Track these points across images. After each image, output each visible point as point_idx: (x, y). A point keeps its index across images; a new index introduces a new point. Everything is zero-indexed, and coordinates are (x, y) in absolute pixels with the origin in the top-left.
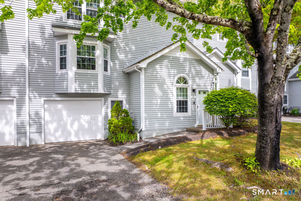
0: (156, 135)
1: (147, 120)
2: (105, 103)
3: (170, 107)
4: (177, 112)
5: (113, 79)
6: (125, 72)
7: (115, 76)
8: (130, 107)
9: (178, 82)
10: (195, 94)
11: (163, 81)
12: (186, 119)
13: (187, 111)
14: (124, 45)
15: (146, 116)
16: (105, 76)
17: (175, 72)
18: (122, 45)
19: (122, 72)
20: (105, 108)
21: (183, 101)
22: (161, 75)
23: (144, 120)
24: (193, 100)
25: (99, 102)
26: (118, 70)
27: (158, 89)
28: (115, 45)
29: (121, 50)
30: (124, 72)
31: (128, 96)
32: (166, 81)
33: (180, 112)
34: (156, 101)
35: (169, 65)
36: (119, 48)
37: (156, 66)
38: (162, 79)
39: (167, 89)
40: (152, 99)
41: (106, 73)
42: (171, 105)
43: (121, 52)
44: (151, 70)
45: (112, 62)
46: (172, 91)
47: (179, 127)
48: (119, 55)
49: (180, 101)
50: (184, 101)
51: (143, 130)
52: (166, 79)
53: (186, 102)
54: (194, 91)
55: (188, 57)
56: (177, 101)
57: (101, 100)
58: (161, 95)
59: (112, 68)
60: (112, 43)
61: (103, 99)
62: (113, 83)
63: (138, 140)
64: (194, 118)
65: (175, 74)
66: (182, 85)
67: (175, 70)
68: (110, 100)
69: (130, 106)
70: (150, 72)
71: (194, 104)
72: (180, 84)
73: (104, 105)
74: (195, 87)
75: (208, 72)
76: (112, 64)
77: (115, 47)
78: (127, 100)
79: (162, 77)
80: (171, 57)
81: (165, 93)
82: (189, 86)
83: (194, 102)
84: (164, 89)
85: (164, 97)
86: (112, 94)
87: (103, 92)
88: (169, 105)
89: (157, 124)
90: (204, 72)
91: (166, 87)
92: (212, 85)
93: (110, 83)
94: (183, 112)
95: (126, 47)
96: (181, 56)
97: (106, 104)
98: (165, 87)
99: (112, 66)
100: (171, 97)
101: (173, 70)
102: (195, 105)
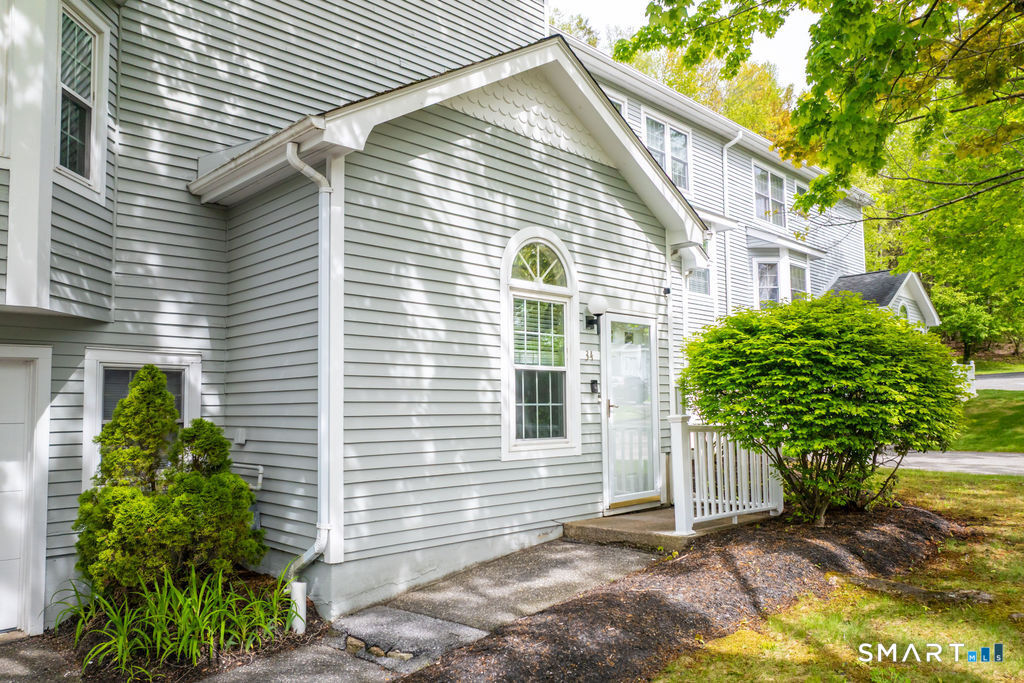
0: (413, 584)
1: (360, 491)
2: (57, 383)
3: (487, 409)
4: (519, 436)
5: (120, 233)
6: (204, 201)
7: (137, 212)
8: (231, 412)
9: (520, 271)
10: (595, 339)
11: (449, 254)
12: (560, 472)
13: (560, 432)
14: (200, 38)
15: (355, 464)
16: (60, 198)
17: (511, 212)
18: (186, 39)
19: (183, 198)
20: (61, 413)
21: (544, 375)
22: (441, 217)
23: (340, 493)
24: (589, 369)
25: (18, 375)
26: (163, 182)
27: (421, 297)
28: (144, 30)
29: (179, 64)
30: (198, 197)
31: (219, 345)
32: (465, 257)
33: (530, 434)
34: (411, 372)
35: (481, 170)
36: (166, 49)
37: (415, 162)
38: (443, 241)
39: (472, 304)
40: (387, 358)
41: (70, 180)
42: (489, 397)
43: (181, 75)
44: (385, 179)
45: (117, 128)
46: (495, 318)
47: (529, 518)
48: (164, 92)
49: (530, 374)
50: (547, 373)
51: (334, 556)
52: (466, 245)
53: (558, 379)
54: (591, 322)
55: (564, 144)
56: (518, 373)
57: (28, 362)
58: (442, 336)
59: (124, 162)
60: (125, 13)
61: (44, 355)
62: (124, 257)
63: (299, 626)
64: (594, 468)
65: (511, 222)
66: (535, 287)
67: (510, 201)
68: (94, 361)
69: (231, 400)
70: (380, 190)
71: (594, 391)
72: (532, 279)
73: (54, 394)
74: (597, 304)
75: (643, 236)
76: (117, 137)
77: (144, 42)
78: (211, 367)
79: (447, 230)
80: (488, 130)
81: (461, 323)
82: (570, 297)
83: (594, 383)
84: (459, 302)
85: (456, 349)
86: (110, 328)
87: (47, 304)
88: (481, 397)
89: (418, 511)
90: (632, 232)
91: (467, 292)
92: (662, 300)
93: (103, 252)
94: (545, 434)
95: (216, 55)
96: (537, 134)
97: (70, 387)
98: (460, 290)
99: (117, 148)
100: (492, 352)
101: (499, 198)
102: (596, 399)
